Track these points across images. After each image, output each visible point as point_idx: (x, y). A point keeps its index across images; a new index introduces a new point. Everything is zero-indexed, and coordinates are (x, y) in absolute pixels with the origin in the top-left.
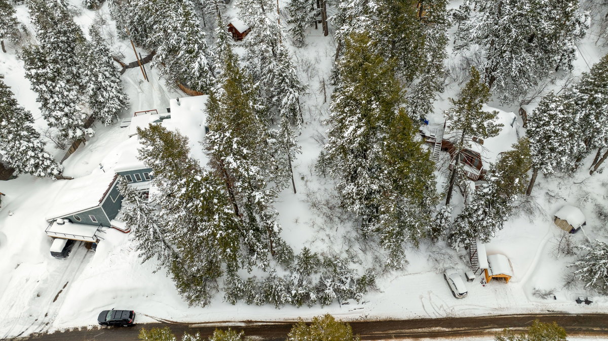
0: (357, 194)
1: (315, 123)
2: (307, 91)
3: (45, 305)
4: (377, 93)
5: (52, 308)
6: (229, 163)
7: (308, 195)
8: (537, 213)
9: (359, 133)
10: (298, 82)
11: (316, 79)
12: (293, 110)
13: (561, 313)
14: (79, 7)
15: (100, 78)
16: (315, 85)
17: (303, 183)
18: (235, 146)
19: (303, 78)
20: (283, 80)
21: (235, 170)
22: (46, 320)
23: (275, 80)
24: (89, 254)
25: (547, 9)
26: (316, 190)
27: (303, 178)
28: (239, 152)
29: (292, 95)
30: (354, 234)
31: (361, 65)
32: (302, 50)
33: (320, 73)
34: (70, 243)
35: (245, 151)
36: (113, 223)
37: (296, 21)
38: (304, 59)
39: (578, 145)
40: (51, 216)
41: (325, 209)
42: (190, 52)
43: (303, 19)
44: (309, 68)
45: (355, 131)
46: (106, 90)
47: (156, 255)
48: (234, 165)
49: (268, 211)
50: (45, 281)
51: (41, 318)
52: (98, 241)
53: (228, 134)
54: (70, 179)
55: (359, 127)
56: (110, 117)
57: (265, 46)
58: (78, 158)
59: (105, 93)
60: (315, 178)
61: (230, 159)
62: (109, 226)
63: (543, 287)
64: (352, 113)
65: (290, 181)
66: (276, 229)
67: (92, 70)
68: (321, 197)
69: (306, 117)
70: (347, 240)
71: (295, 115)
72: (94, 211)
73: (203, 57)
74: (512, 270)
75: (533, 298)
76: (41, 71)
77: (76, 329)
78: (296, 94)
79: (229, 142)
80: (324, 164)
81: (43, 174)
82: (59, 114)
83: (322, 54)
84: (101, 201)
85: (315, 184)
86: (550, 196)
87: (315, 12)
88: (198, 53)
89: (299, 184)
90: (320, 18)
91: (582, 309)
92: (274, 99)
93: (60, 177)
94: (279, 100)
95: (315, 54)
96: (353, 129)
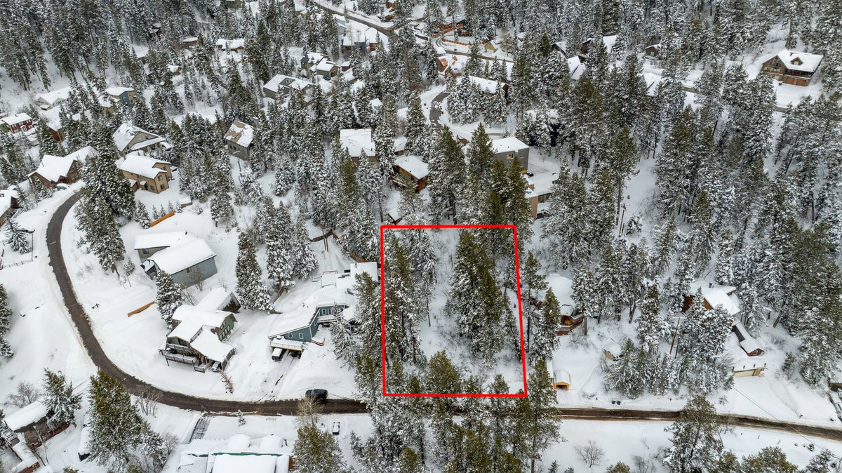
0: (467, 321)
1: (446, 284)
2: (440, 262)
3: (270, 387)
4: (476, 262)
5: (276, 389)
6: (398, 295)
7: (438, 328)
8: (591, 347)
9: (466, 282)
10: (434, 256)
11: (447, 254)
12: (430, 274)
13: (601, 409)
14: (270, 194)
15: (306, 249)
16: (446, 258)
17: (435, 320)
18: (402, 285)
19: (438, 253)
20: (425, 254)
21: (401, 298)
22: (273, 394)
23: (420, 254)
24: (294, 360)
25: (595, 215)
26: (443, 324)
27: (435, 317)
28: (404, 290)
29: (430, 263)
30: (467, 354)
31: (467, 247)
32: (438, 234)
33: (450, 250)
34: (284, 351)
35: (406, 289)
36: (313, 339)
37: (435, 214)
38: (439, 240)
39: (608, 300)
40: (272, 334)
41: (449, 337)
42: (365, 234)
43: (439, 213)
44: (442, 247)
45: (464, 281)
46: (308, 256)
47: (343, 357)
48: (400, 296)
49: (414, 328)
50: (269, 374)
51: (270, 394)
52: (303, 350)
53: (399, 279)
54: (280, 313)
55: (467, 280)
56: (306, 274)
57: (414, 233)
58: (284, 300)
59: (307, 258)
60: (443, 317)
61: (399, 292)
62: (310, 341)
63: (589, 391)
64: (463, 273)
65: (427, 317)
66: (418, 339)
67: (302, 243)
68: (447, 329)
69: (439, 279)
70: (462, 356)
71: (431, 277)
72: (304, 330)
73: (375, 238)
74: (570, 379)
75: (583, 399)
76: (276, 243)
77: (292, 400)
78: (433, 263)
79: (400, 283)
80: (448, 309)
81: (264, 309)
82: (280, 270)
83: (452, 237)
84: (310, 323)
85: (443, 322)
86: (601, 336)
87: (448, 209)
88: (372, 235)
89: (433, 322)
90: (451, 212)
91: (615, 407)
92: (418, 266)
93: (273, 312)
94: (422, 267)
95: (447, 238)
96: (464, 280)
